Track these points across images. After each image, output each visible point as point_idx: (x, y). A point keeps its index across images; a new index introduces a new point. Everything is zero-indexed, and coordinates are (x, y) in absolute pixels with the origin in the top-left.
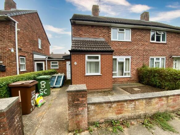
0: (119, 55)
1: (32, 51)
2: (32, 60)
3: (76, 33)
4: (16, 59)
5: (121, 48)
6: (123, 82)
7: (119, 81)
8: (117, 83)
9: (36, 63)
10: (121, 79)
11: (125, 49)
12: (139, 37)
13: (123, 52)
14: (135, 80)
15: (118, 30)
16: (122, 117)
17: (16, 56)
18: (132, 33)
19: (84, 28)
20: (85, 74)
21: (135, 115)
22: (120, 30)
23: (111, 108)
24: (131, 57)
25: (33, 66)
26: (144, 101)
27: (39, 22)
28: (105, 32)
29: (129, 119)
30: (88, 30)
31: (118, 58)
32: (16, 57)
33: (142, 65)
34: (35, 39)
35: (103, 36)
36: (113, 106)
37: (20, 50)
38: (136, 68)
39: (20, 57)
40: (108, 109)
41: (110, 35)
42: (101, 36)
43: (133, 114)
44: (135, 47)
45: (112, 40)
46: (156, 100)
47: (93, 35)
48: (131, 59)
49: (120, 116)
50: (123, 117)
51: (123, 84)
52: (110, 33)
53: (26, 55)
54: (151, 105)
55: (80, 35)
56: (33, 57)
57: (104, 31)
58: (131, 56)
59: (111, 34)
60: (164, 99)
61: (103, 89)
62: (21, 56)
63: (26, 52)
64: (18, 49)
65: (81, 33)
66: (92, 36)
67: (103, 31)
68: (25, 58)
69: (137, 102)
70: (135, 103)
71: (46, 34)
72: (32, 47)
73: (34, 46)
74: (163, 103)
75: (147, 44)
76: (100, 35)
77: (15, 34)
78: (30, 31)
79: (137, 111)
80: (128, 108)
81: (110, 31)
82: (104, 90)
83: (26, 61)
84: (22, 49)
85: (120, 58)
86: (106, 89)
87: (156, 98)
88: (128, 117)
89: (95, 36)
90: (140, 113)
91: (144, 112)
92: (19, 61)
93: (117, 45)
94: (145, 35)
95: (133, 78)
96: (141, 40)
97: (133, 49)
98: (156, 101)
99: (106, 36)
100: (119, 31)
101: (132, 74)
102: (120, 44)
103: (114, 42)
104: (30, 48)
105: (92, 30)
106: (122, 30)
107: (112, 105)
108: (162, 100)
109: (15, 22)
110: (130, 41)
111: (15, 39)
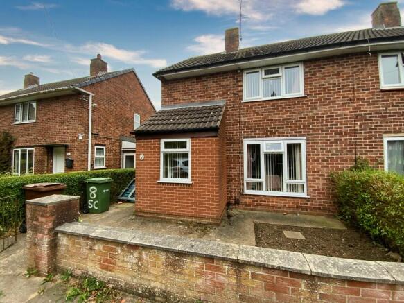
0: (267, 137)
1: (120, 136)
2: (118, 151)
3: (168, 97)
4: (88, 150)
5: (272, 117)
6: (280, 208)
7: (268, 205)
8: (262, 211)
9: (125, 155)
10: (275, 200)
11: (284, 119)
12: (331, 81)
13: (278, 128)
14: (324, 210)
15: (262, 74)
16: (112, 280)
17: (88, 145)
18: (305, 73)
19: (181, 86)
20: (159, 179)
21: (140, 284)
22: (267, 73)
23: (93, 252)
24: (307, 140)
25: (120, 161)
26: (163, 256)
27: (139, 86)
28: (227, 85)
29: (126, 291)
30: (190, 88)
31: (265, 142)
32: (88, 147)
33: (350, 164)
34: (127, 116)
35: (223, 94)
36: (96, 248)
37: (95, 135)
38: (325, 171)
39: (96, 147)
40: (87, 251)
41: (240, 88)
42: (217, 96)
43: (135, 280)
44: (321, 110)
45: (246, 99)
46: (197, 264)
47: (201, 97)
48: (307, 144)
49: (109, 275)
50: (115, 281)
51: (280, 214)
52: (240, 84)
53: (106, 143)
54: (181, 273)
55: (175, 101)
56: (120, 146)
57: (225, 83)
58: (305, 138)
59: (241, 86)
60: (227, 267)
61: (196, 217)
62: (96, 145)
63: (108, 139)
64: (92, 134)
65: (176, 95)
66: (199, 99)
67: (222, 83)
68: (104, 147)
69: (144, 252)
70: (140, 253)
71: (151, 104)
72: (120, 129)
73: (123, 126)
74: (222, 279)
75: (366, 95)
76: (216, 94)
77: (88, 113)
78: (118, 104)
79: (145, 276)
80: (123, 261)
81: (241, 81)
82: (198, 221)
83: (106, 152)
84: (100, 133)
85: (267, 142)
86: (204, 218)
87: (198, 259)
88: (126, 284)
89: (204, 96)
90: (152, 284)
91: (163, 287)
92: (92, 153)
93: (260, 110)
94: (355, 70)
95: (316, 202)
96: (339, 89)
97: (311, 115)
98: (198, 266)
99: (229, 92)
100: (264, 76)
101: (311, 190)
102: (269, 106)
103: (250, 105)
104: (116, 131)
105: (199, 86)
106: (272, 70)
107: (94, 244)
108: (219, 270)
109: (89, 95)
110: (301, 94)
111: (88, 120)
